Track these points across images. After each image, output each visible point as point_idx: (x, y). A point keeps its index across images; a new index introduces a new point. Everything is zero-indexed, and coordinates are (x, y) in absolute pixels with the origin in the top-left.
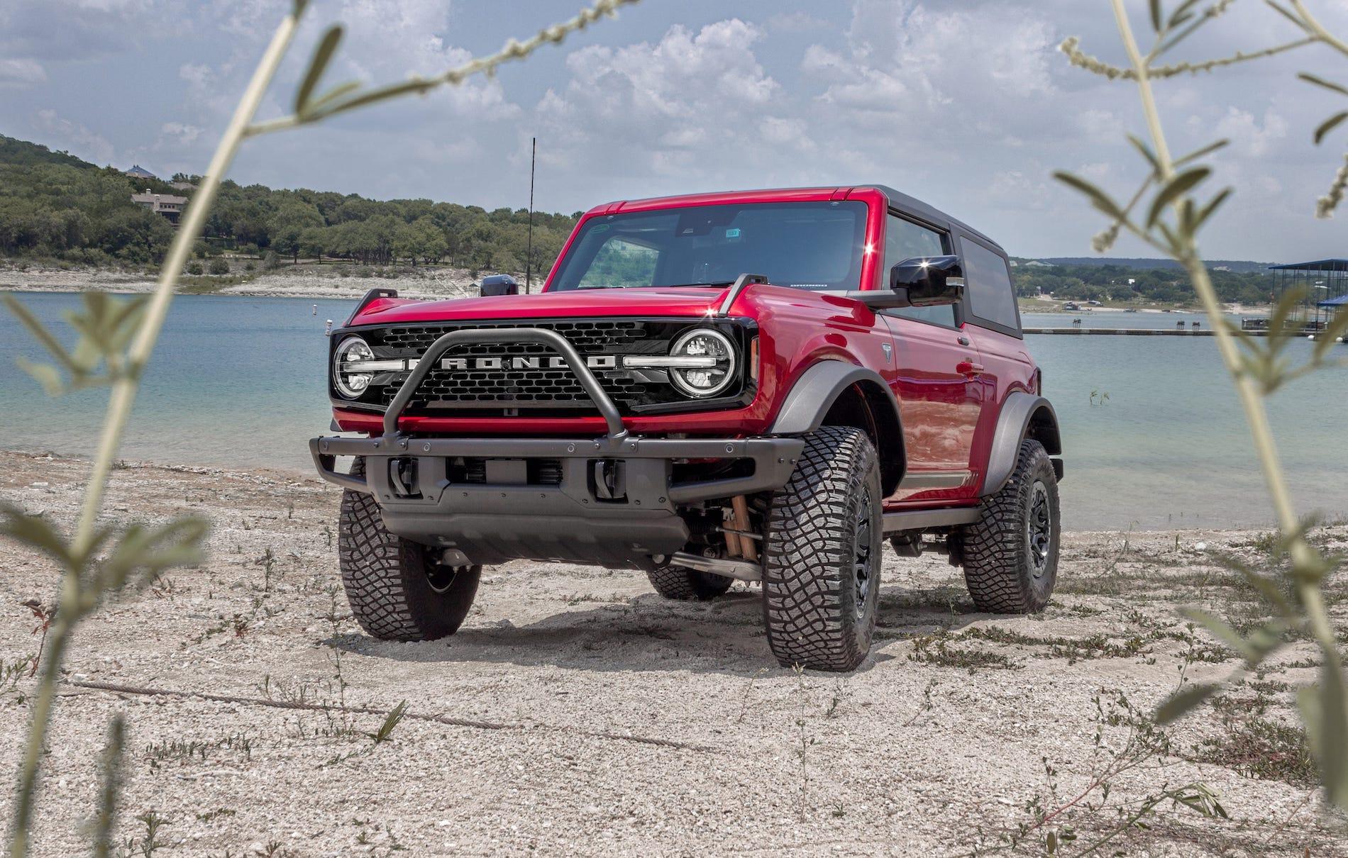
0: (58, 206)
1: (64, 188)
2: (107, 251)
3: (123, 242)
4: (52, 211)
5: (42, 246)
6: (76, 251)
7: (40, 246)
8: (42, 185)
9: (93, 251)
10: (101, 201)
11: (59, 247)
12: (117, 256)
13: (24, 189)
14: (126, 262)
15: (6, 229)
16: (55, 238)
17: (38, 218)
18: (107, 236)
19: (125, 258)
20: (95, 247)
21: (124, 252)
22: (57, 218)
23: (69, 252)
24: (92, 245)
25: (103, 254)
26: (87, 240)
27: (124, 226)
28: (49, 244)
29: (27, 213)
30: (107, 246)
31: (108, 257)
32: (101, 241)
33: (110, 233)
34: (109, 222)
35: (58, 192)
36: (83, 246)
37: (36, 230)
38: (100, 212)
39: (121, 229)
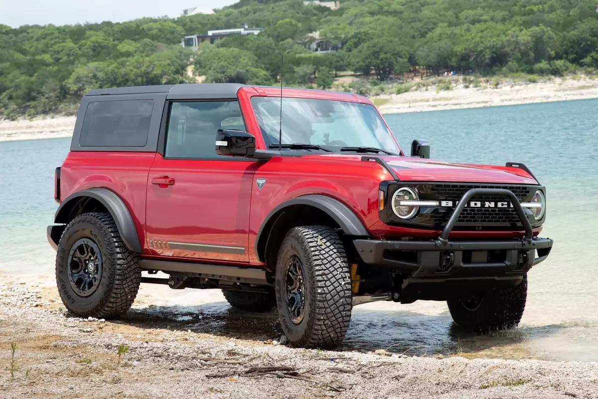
0: (527, 25)
1: (535, 8)
2: (573, 61)
3: (586, 51)
4: (521, 30)
5: (512, 64)
6: (543, 65)
7: (510, 63)
8: (516, 8)
9: (559, 63)
10: (569, 16)
11: (528, 62)
12: (582, 65)
13: (499, 14)
14: (590, 69)
15: (481, 52)
16: (524, 54)
17: (508, 38)
18: (572, 47)
19: (589, 65)
20: (561, 58)
21: (587, 60)
22: (525, 36)
23: (538, 66)
24: (558, 57)
25: (568, 64)
26: (553, 53)
27: (587, 35)
28: (519, 61)
29: (498, 36)
30: (571, 57)
31: (572, 67)
32: (566, 53)
33: (576, 42)
34: (573, 34)
35: (530, 13)
36: (551, 59)
37: (508, 49)
38: (566, 25)
39: (584, 39)
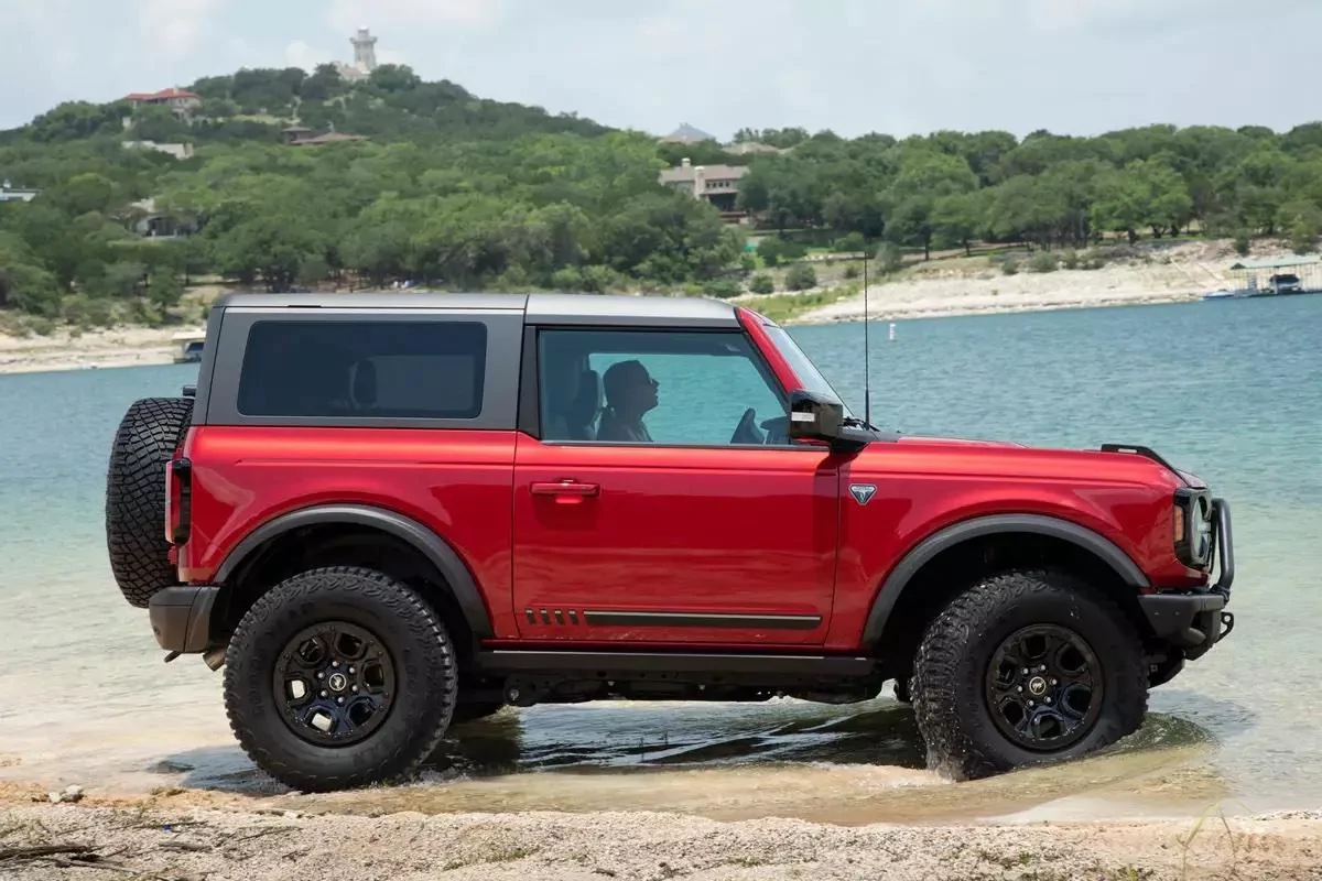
0: (539, 200)
1: (554, 171)
2: (621, 268)
3: (642, 251)
4: (530, 210)
5: (516, 270)
6: (569, 273)
7: (511, 269)
8: (520, 170)
9: (597, 271)
10: (612, 187)
11: (542, 268)
12: (635, 275)
13: (492, 179)
14: (649, 283)
15: (460, 246)
16: (537, 253)
17: (505, 223)
18: (618, 243)
19: (649, 277)
20: (599, 262)
21: (644, 266)
22: (536, 221)
23: (559, 275)
24: (595, 260)
25: (612, 272)
26: (586, 252)
27: (644, 223)
28: (526, 265)
29: (490, 218)
30: (618, 259)
31: (620, 278)
32: (609, 251)
33: (625, 235)
34: (620, 219)
35: (546, 178)
36: (582, 262)
37: (505, 243)
38: (609, 203)
39: (639, 230)
